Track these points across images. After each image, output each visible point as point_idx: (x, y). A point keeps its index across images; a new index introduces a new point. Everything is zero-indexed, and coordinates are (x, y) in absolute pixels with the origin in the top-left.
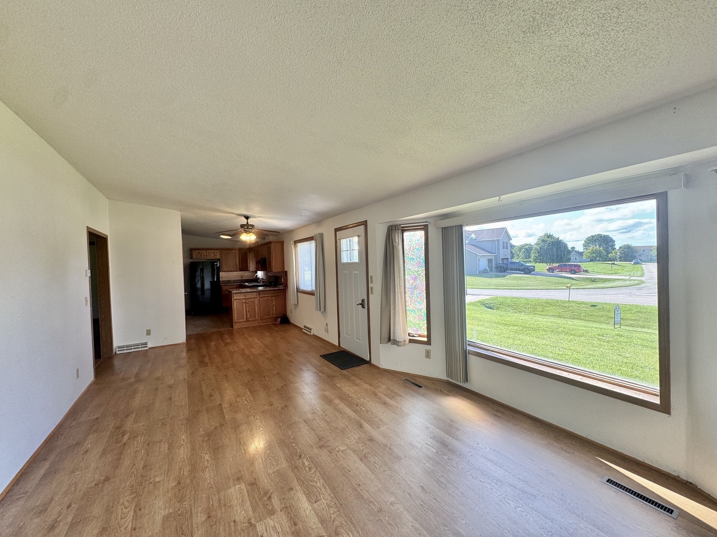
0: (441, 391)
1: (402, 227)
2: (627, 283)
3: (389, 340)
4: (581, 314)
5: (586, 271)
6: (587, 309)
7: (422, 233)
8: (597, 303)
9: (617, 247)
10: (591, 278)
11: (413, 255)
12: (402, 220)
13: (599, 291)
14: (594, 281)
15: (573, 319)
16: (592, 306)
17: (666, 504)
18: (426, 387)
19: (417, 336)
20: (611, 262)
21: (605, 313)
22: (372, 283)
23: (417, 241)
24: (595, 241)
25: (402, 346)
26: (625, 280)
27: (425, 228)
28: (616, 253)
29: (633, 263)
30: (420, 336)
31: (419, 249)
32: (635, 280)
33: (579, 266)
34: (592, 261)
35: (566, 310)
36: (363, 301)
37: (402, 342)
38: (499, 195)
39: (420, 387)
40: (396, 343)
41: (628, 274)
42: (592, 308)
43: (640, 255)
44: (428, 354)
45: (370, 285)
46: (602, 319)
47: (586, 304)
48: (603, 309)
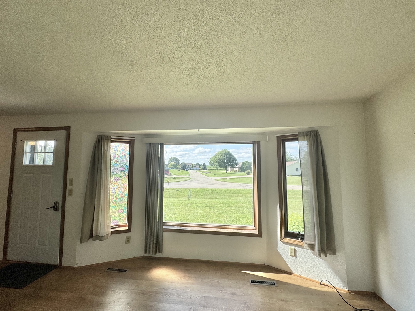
0: (143, 267)
1: (112, 138)
2: (186, 179)
3: (91, 236)
4: (173, 195)
5: (170, 174)
6: (176, 192)
7: (127, 146)
8: (179, 189)
9: (180, 163)
10: (173, 177)
11: (117, 161)
12: (111, 133)
13: (177, 183)
14: (174, 178)
15: (171, 197)
16: (177, 190)
17: (271, 280)
18: (130, 269)
19: (117, 227)
20: (178, 170)
21: (182, 193)
22: (71, 184)
23: (121, 151)
24: (173, 160)
25: (105, 239)
26: (185, 178)
27: (131, 142)
28: (180, 166)
29: (185, 170)
30: (119, 226)
31: (123, 157)
32: (188, 178)
33: (168, 171)
34: (171, 169)
35: (167, 193)
36: (56, 204)
37: (106, 236)
38: (199, 129)
39: (125, 271)
40: (99, 238)
41: (185, 175)
42: (178, 191)
43: (187, 167)
44: (128, 240)
45: (68, 187)
46: (182, 196)
47: (175, 190)
48: (181, 191)
